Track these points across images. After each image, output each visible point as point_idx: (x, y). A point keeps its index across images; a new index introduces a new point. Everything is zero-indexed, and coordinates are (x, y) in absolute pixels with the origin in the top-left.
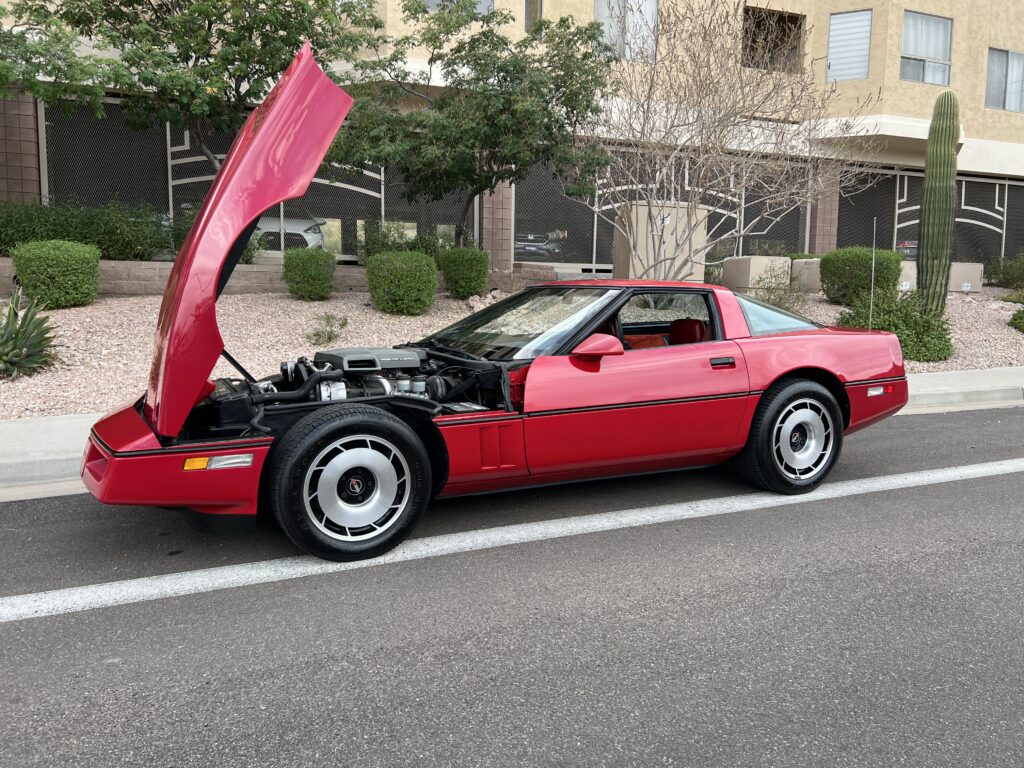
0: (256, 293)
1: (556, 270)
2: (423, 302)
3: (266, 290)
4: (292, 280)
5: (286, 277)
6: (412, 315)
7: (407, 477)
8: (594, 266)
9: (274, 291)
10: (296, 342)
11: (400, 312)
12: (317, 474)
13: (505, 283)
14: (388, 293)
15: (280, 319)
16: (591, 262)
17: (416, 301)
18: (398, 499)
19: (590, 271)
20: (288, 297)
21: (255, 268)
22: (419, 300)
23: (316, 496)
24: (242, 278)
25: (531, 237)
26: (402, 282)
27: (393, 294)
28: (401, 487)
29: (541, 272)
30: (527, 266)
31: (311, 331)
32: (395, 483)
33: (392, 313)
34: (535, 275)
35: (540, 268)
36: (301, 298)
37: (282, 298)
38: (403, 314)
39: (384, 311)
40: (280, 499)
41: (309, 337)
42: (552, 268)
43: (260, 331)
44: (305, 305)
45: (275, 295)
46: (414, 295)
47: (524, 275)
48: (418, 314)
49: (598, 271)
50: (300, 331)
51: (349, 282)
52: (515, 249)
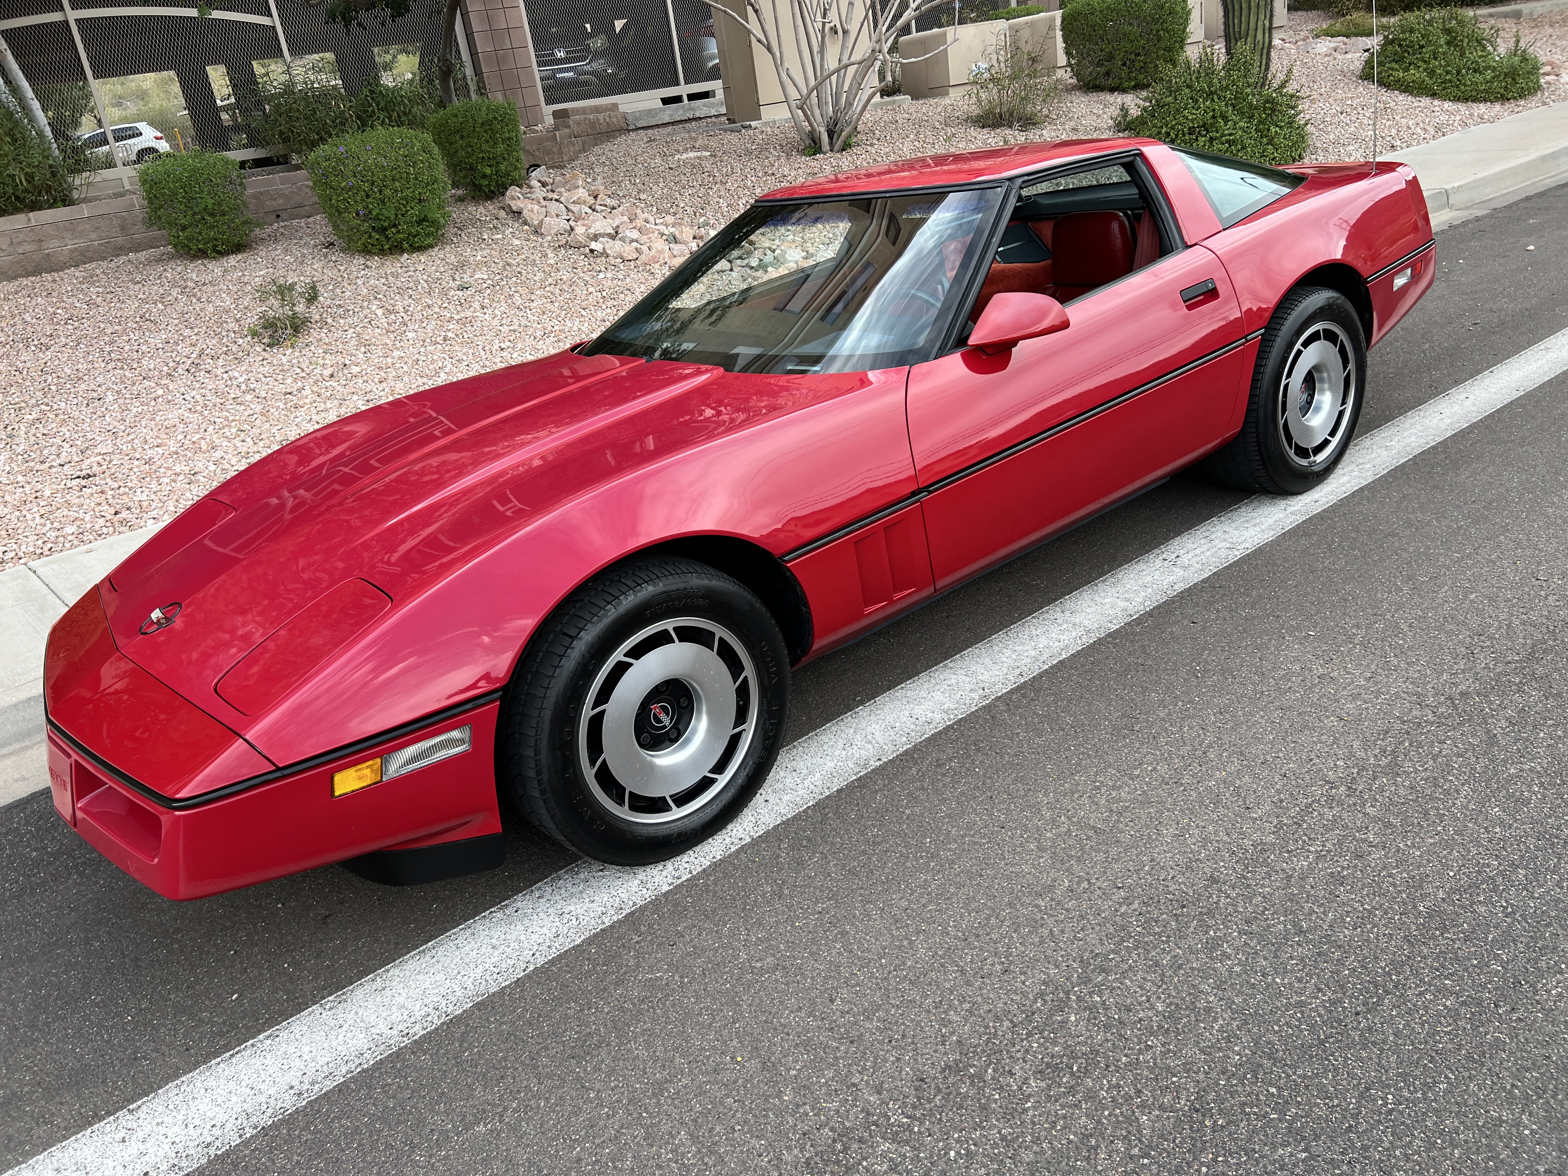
0: (103, 259)
1: (622, 109)
2: (434, 223)
3: (120, 251)
4: (172, 224)
5: (154, 219)
6: (421, 249)
7: (749, 672)
8: (683, 89)
9: (137, 249)
10: (234, 348)
11: (397, 249)
12: (596, 722)
13: (548, 152)
14: (368, 217)
15: (179, 307)
16: (678, 84)
17: (419, 222)
18: (741, 716)
19: (677, 99)
20: (172, 257)
21: (85, 211)
22: (425, 219)
23: (604, 763)
24: (68, 235)
25: (560, 54)
26: (388, 192)
27: (377, 218)
28: (743, 692)
29: (601, 117)
30: (577, 111)
31: (252, 320)
32: (731, 688)
33: (382, 253)
34: (592, 124)
35: (597, 110)
36: (201, 254)
37: (159, 260)
38: (402, 251)
39: (366, 251)
40: (543, 792)
41: (255, 334)
42: (615, 105)
43: (156, 340)
44: (215, 268)
45: (142, 255)
46: (414, 211)
47: (576, 129)
48: (431, 246)
49: (692, 97)
50: (232, 325)
51: (272, 205)
52: (542, 79)
